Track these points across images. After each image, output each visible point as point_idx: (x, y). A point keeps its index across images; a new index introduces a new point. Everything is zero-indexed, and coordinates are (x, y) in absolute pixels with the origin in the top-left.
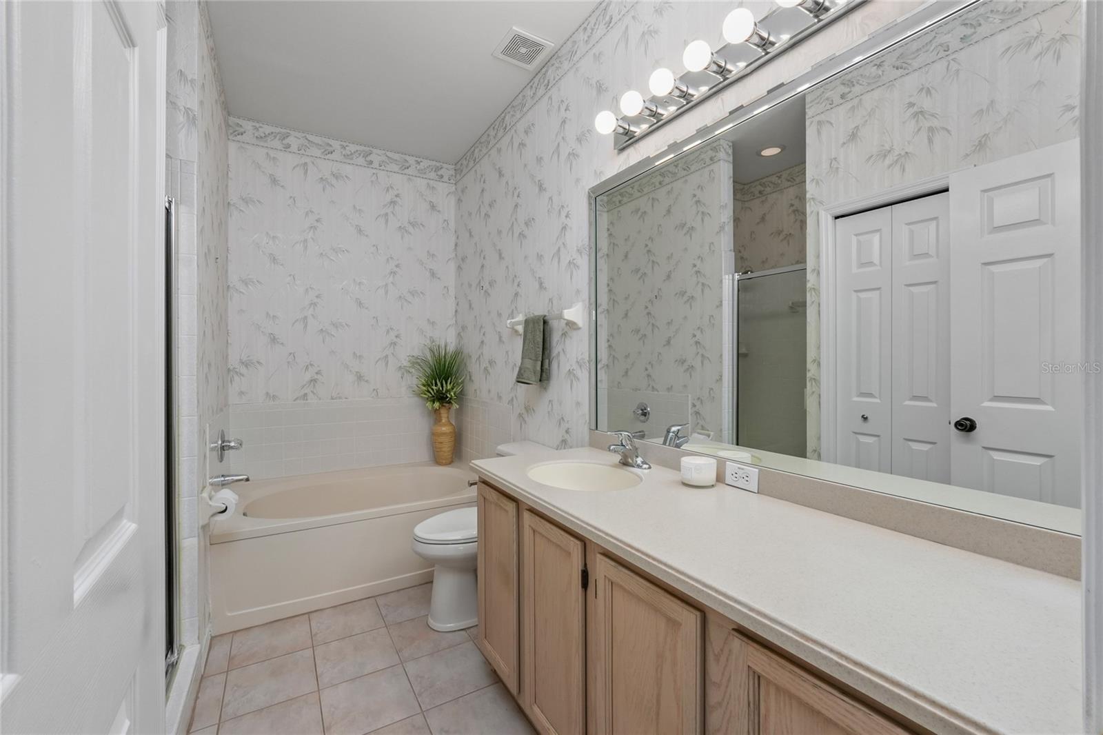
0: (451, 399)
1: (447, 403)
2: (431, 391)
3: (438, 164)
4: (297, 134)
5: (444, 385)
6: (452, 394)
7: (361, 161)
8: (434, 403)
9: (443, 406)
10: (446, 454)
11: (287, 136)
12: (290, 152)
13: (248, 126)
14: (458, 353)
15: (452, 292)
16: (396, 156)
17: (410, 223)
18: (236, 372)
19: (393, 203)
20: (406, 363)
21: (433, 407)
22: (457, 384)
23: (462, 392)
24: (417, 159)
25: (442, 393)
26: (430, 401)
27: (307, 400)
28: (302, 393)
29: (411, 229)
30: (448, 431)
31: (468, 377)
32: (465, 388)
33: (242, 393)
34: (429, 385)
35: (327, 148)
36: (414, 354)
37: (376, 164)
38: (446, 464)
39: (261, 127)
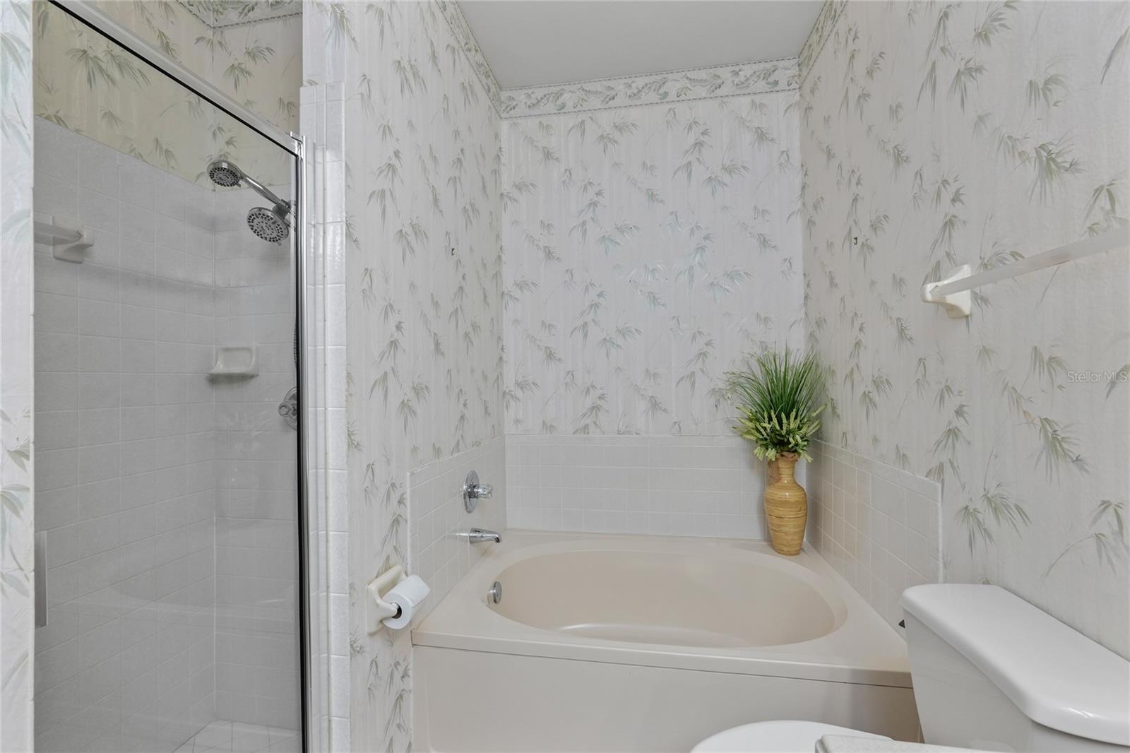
0: (797, 445)
1: (789, 451)
2: (762, 430)
3: (769, 65)
4: (573, 88)
5: (785, 421)
6: (798, 437)
7: (653, 96)
8: (767, 449)
9: (782, 456)
10: (789, 538)
11: (561, 94)
12: (565, 113)
13: (521, 96)
14: (810, 366)
15: (798, 266)
16: (703, 75)
17: (725, 169)
18: (512, 396)
19: (699, 144)
20: (721, 385)
21: (765, 457)
22: (809, 420)
23: (818, 434)
24: (733, 68)
25: (782, 436)
26: (761, 445)
27: (588, 433)
28: (583, 423)
29: (726, 178)
30: (792, 500)
31: (829, 409)
32: (823, 428)
33: (517, 421)
34: (758, 420)
35: (608, 93)
36: (734, 371)
37: (673, 96)
38: (789, 554)
39: (533, 93)
